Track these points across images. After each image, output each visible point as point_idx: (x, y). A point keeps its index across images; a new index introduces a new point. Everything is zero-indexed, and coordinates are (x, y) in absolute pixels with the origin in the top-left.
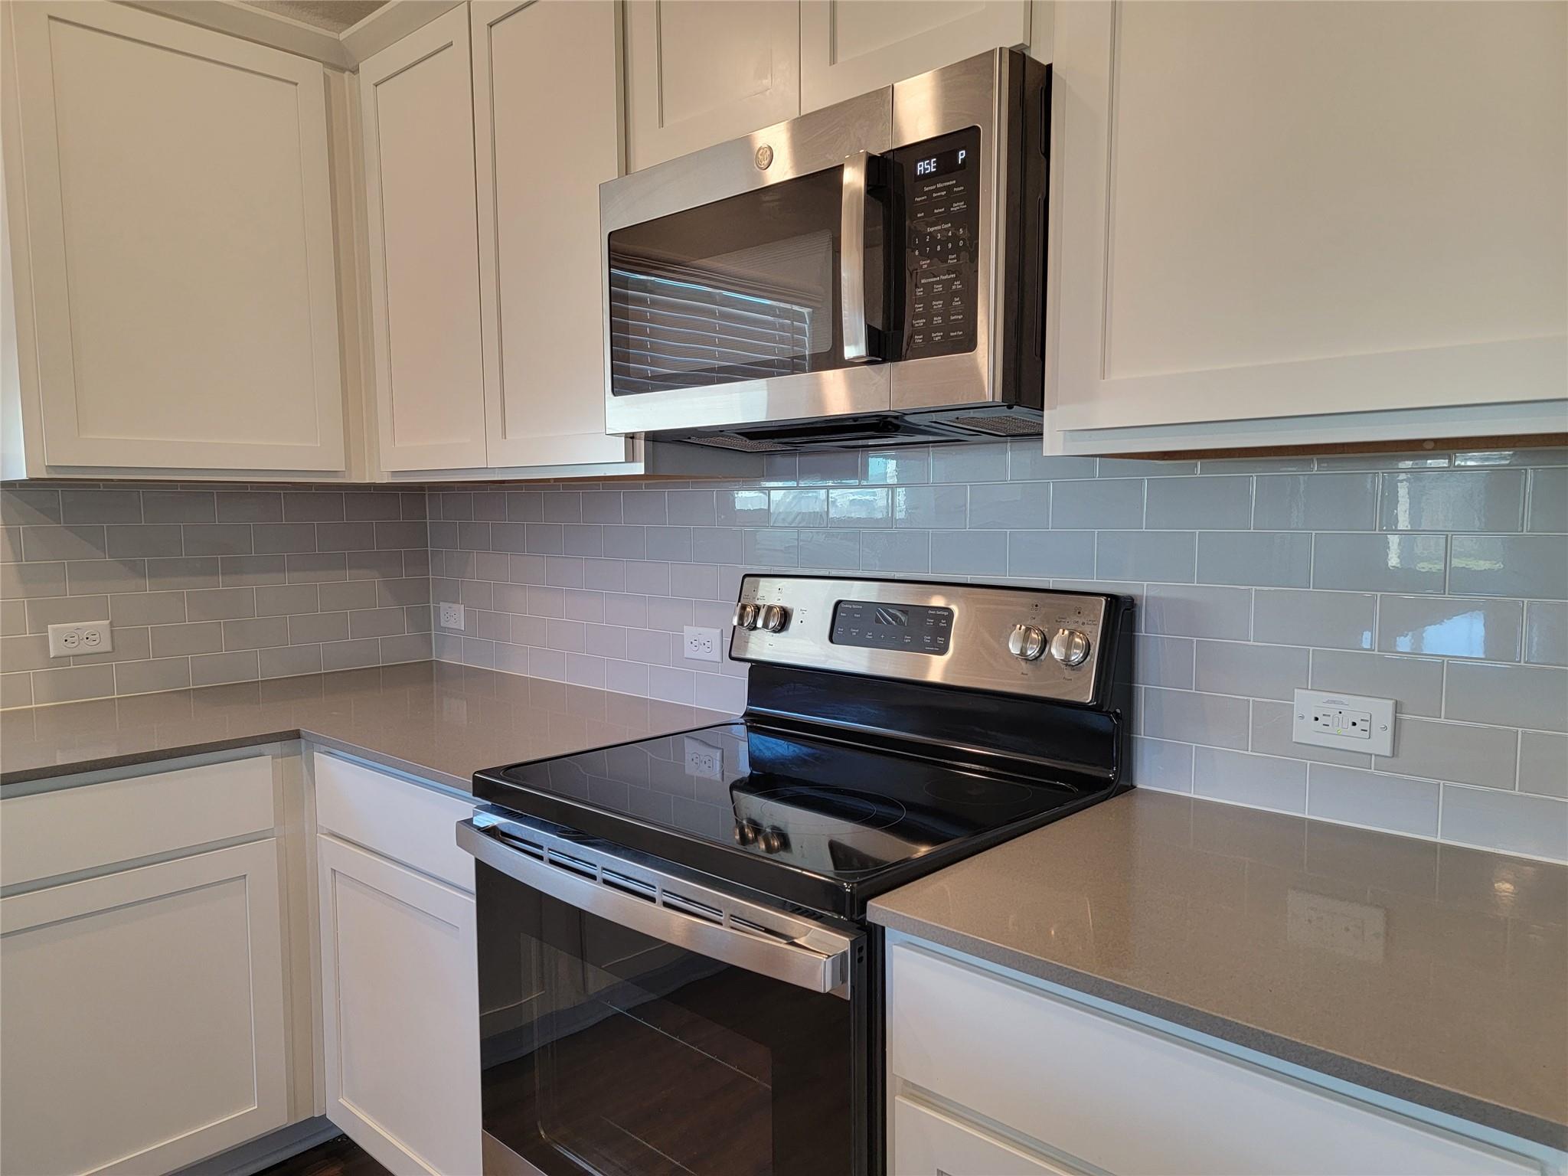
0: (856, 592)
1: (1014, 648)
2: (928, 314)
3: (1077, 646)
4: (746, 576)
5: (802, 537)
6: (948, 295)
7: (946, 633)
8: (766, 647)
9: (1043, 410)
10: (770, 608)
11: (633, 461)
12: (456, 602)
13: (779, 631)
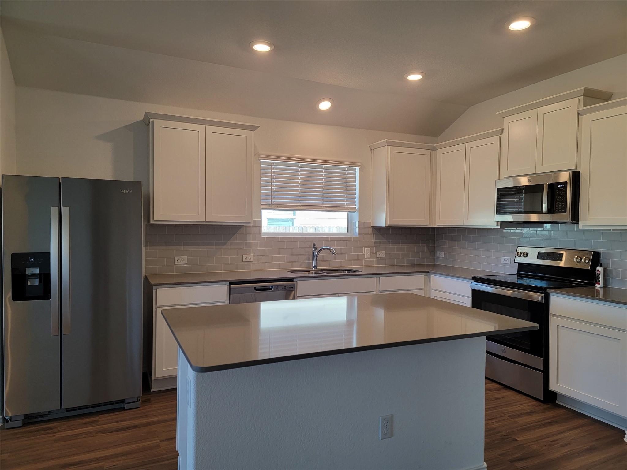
0: (543, 250)
1: (575, 260)
2: (558, 207)
3: (579, 259)
4: (518, 247)
5: (530, 240)
6: (562, 205)
7: (562, 257)
8: (522, 260)
9: (578, 221)
10: (524, 253)
11: (498, 225)
12: (442, 251)
13: (526, 257)
